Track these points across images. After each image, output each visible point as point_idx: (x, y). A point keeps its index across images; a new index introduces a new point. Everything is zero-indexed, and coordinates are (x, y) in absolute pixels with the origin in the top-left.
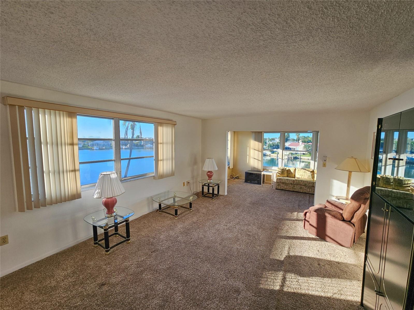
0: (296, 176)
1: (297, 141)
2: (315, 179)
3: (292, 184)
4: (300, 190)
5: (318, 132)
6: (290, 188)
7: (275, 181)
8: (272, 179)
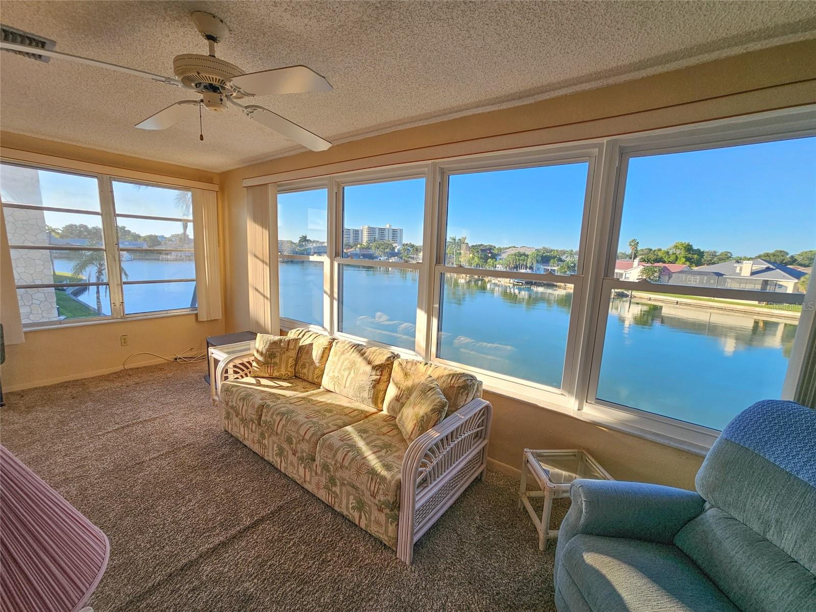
1: (631, 258)
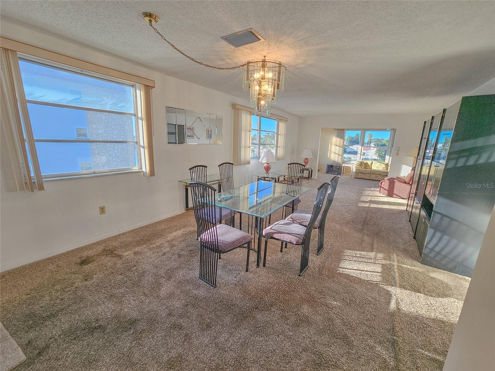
0: (372, 168)
2: (389, 170)
3: (368, 173)
4: (375, 178)
5: (394, 130)
6: (367, 177)
7: (354, 172)
8: (352, 170)
